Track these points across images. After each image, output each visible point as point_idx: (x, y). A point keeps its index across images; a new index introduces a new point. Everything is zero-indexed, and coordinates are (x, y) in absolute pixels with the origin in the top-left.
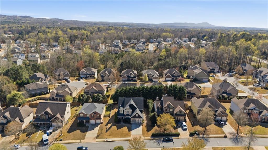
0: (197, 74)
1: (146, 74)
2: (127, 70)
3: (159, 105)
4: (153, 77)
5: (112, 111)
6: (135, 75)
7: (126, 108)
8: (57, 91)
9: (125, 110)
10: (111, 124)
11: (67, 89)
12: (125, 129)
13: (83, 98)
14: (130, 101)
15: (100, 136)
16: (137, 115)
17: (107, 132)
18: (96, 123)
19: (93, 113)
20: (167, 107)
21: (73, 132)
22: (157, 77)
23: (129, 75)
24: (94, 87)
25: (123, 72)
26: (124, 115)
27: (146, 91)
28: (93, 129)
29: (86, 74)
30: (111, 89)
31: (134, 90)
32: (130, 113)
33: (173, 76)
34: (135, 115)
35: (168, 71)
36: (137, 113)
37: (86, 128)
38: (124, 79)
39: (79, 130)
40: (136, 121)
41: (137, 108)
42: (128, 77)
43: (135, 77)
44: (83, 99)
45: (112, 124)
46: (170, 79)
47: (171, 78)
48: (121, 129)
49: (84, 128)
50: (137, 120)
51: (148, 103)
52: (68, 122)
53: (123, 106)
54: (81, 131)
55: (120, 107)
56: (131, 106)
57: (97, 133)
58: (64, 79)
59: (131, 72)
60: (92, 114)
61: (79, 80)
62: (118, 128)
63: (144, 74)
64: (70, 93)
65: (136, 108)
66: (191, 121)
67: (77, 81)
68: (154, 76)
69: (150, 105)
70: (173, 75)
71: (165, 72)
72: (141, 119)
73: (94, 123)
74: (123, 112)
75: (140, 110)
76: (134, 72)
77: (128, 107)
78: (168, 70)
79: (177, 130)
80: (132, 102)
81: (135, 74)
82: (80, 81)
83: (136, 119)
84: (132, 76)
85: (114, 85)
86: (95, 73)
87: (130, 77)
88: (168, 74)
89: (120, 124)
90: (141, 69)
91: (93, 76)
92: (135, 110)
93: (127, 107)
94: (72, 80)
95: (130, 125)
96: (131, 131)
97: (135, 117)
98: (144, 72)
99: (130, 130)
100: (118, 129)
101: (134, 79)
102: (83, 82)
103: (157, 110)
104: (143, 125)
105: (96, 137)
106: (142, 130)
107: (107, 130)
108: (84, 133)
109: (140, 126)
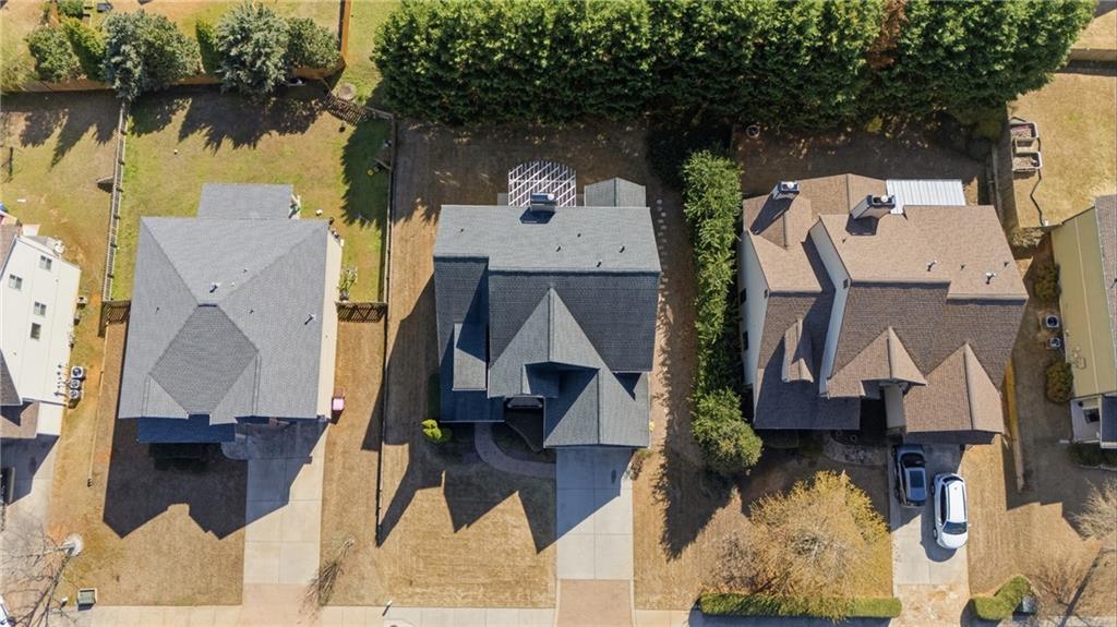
10: (405, 451)
12: (510, 514)
17: (386, 544)
28: (285, 499)
37: (231, 484)
39: (187, 508)
45: (412, 454)
48: (479, 522)
53: (481, 334)
89: (474, 469)
95: (548, 466)
96: (553, 539)
99: (545, 531)
100: (457, 527)
103: (762, 385)
104: (640, 470)
105: (314, 589)
106: (634, 534)
107: (384, 521)
108: (225, 539)
109: (618, 475)
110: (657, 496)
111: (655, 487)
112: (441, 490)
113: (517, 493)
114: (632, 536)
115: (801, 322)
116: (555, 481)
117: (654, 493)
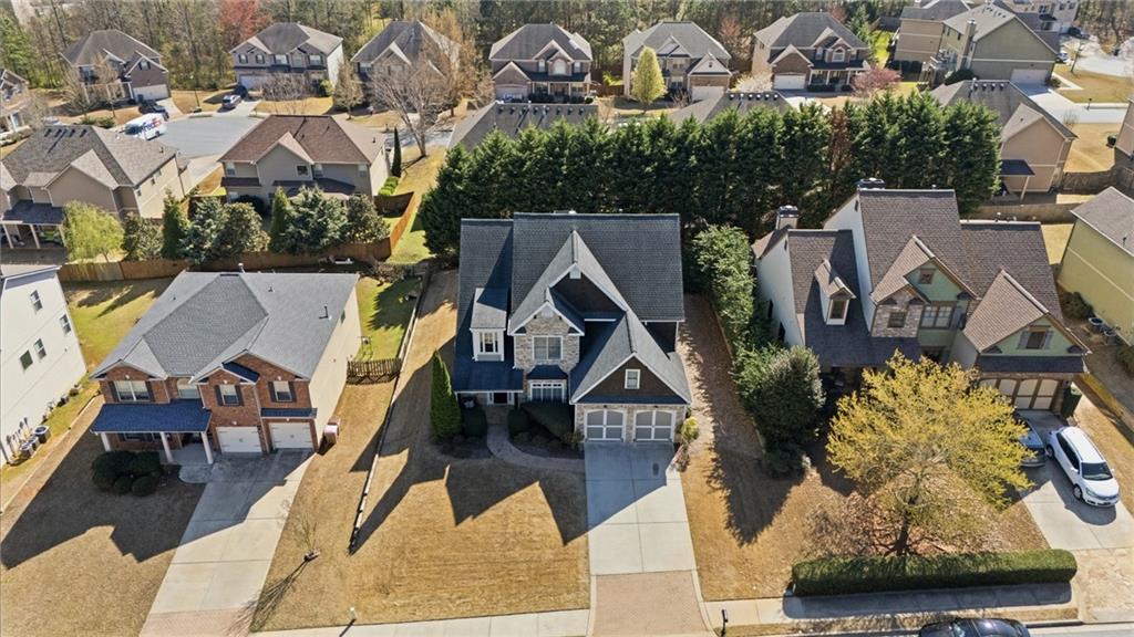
0: (975, 38)
1: (654, 53)
2: (528, 33)
3: (822, 274)
4: (695, 70)
5: (418, 325)
6: (577, 65)
7: (523, 316)
8: (20, 175)
9: (522, 330)
10: (404, 456)
11: (88, 163)
12: (529, 507)
13: (202, 222)
14: (564, 252)
15: (290, 599)
16: (633, 380)
17: (362, 550)
18: (270, 451)
19: (228, 365)
20: (908, 296)
21: (43, 556)
22: (718, 67)
23: (542, 64)
24: (288, 141)
25: (497, 47)
26: (517, 379)
27: (688, 156)
28: (240, 518)
29: (268, 64)
30: (423, 155)
31: (585, 149)
32: (568, 359)
33: (819, 63)
34: (619, 375)
35: (788, 31)
36: (634, 363)
37: (178, 506)
38: (509, 91)
39: (110, 529)
40: (624, 427)
41: (631, 314)
42: (534, 74)
43: (579, 76)
44: (196, 234)
45: (410, 457)
46: (798, 81)
47: (805, 71)
48: (489, 513)
49: (155, 504)
50: (629, 417)
51: (704, 256)
52: (43, 440)
53: (503, 293)
54: (123, 542)
55: (477, 306)
56: (575, 297)
57: (271, 555)
58: (131, 103)
59: (554, 43)
60: (219, 374)
61: (228, 107)
62: (467, 504)
63: (636, 54)
64: (113, 184)
65: (620, 314)
66: (1115, 405)
67: (213, 111)
68: (702, 68)
69: (727, 273)
70: (820, 52)
71: (769, 35)
72: (672, 411)
73: (259, 450)
74: (499, 354)
75: (651, 328)
76: (572, 41)
77: (550, 308)
78: (783, 23)
79: (1024, 511)
80: (583, 262)
81: (577, 54)
82: (232, 108)
83: (621, 409)
84: (560, 69)
85: (445, 127)
86: (323, 55)
87: (545, 75)
88: (791, 49)
89: (484, 462)
90: (613, 28)
91: (315, 76)
92: (612, 327)
93: (540, 307)
94: (184, 108)
95: (574, 461)
96: (583, 529)
97: (611, 391)
98: (633, 42)
99: (573, 519)
100: (459, 519)
101: (574, 89)
102: (251, 116)
103: (806, 326)
104: (687, 463)
105: (248, 612)
106: (690, 520)
107: (363, 526)
108: (145, 562)
109: (661, 468)
110: (712, 484)
111: (709, 477)
112: (443, 482)
113: (538, 483)
114: (688, 525)
115: (827, 262)
116: (584, 474)
117: (708, 482)
